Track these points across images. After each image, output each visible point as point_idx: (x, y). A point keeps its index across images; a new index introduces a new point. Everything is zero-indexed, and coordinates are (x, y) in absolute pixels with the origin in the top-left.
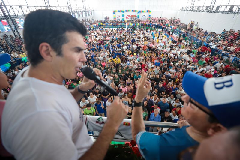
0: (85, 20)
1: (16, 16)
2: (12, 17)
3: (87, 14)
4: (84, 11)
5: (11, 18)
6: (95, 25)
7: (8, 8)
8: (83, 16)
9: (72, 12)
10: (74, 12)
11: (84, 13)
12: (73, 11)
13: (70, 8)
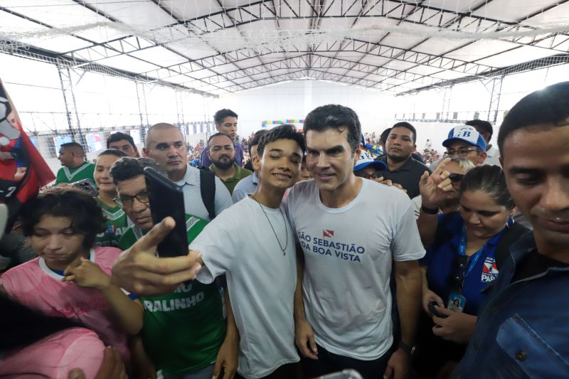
1: (88, 130)
2: (82, 131)
4: (205, 123)
5: (80, 133)
7: (80, 116)
8: (202, 130)
9: (183, 124)
10: (188, 123)
11: (205, 125)
12: (185, 122)
13: (181, 116)
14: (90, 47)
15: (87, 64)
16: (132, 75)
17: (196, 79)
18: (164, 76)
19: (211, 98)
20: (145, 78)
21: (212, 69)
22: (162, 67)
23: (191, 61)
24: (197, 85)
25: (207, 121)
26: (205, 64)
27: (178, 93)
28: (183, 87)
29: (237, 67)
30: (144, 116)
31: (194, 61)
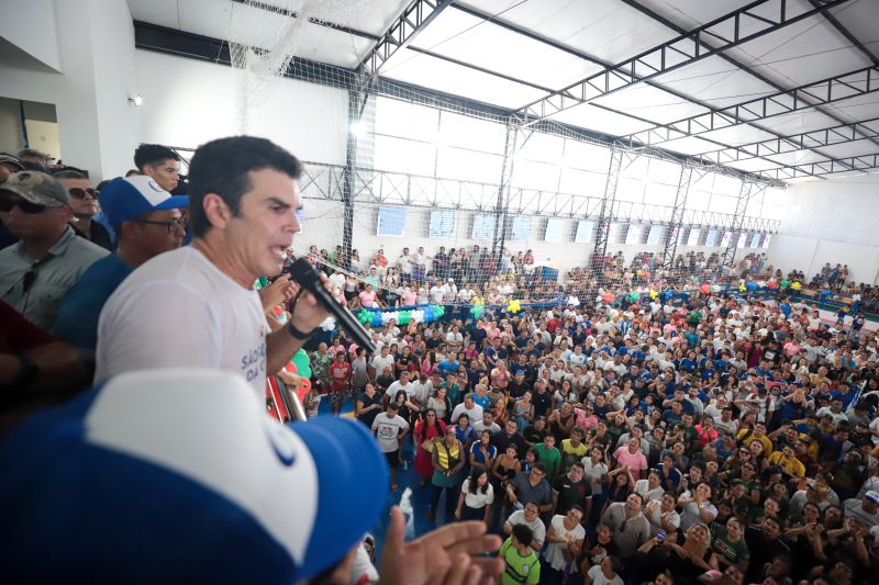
0: (721, 259)
1: (520, 212)
3: (743, 238)
4: (732, 229)
5: (506, 213)
6: (762, 284)
9: (680, 225)
10: (691, 225)
11: (729, 234)
12: (686, 222)
13: (679, 212)
14: (546, 98)
15: (537, 121)
16: (609, 140)
17: (729, 147)
18: (657, 139)
19: (761, 185)
20: (627, 143)
21: (761, 123)
22: (659, 125)
23: (714, 110)
24: (727, 158)
25: (736, 226)
26: (743, 113)
27: (687, 171)
28: (698, 160)
29: (837, 119)
30: (609, 204)
31: (720, 111)
